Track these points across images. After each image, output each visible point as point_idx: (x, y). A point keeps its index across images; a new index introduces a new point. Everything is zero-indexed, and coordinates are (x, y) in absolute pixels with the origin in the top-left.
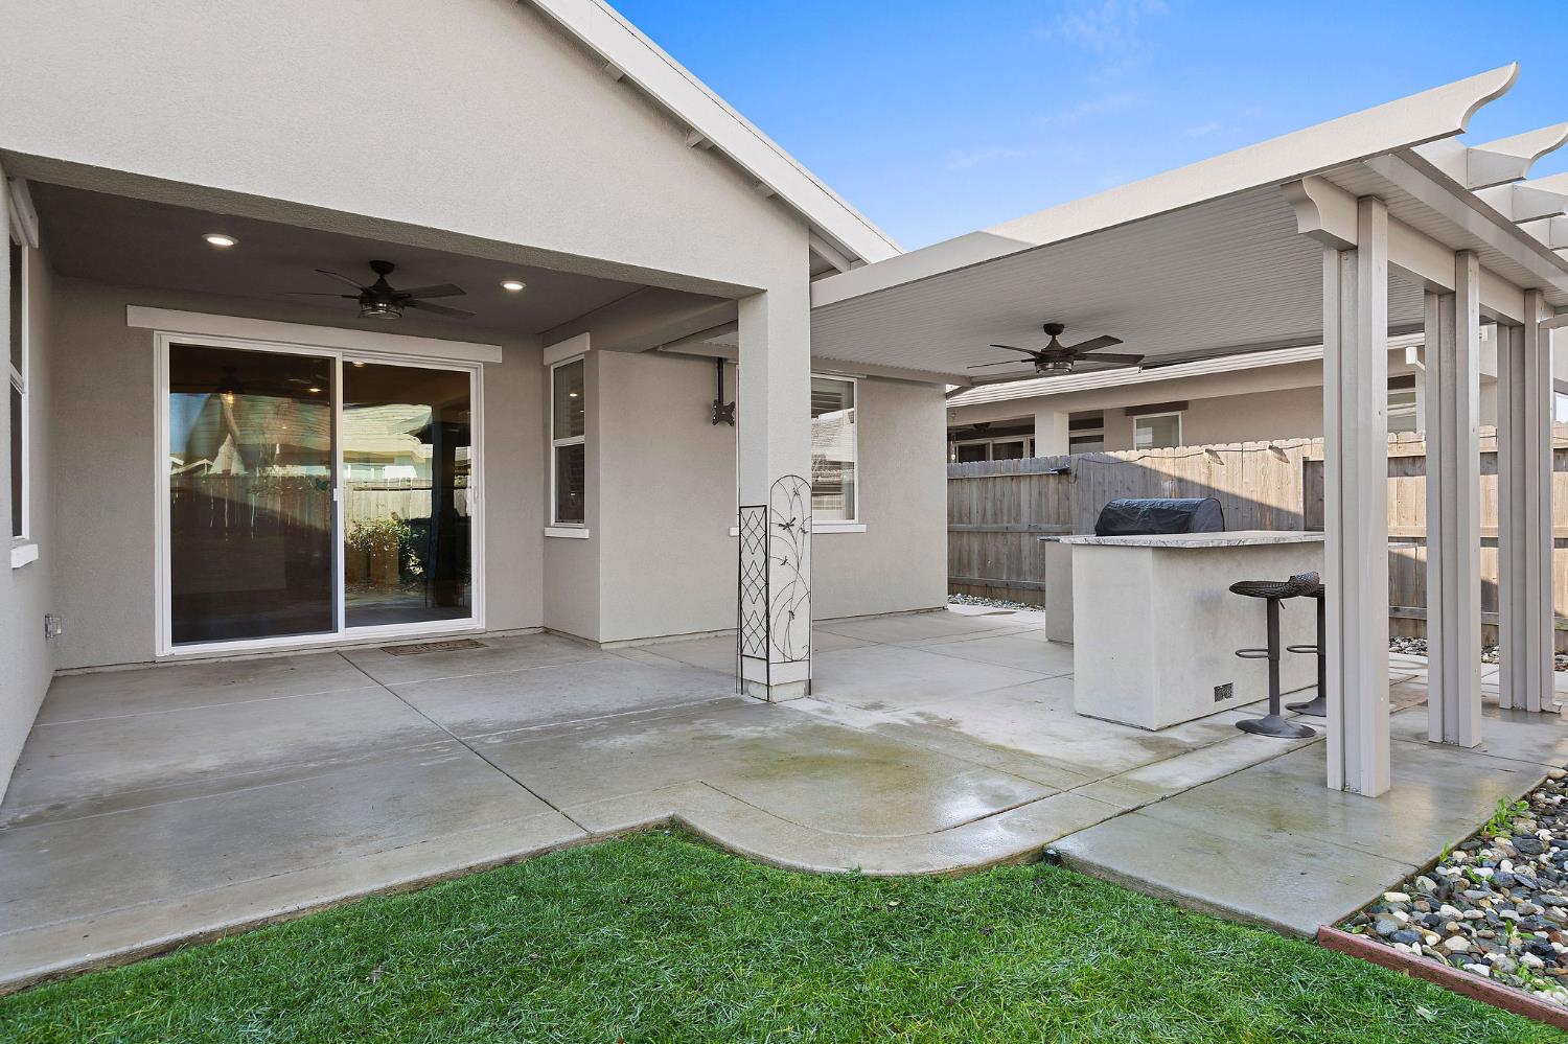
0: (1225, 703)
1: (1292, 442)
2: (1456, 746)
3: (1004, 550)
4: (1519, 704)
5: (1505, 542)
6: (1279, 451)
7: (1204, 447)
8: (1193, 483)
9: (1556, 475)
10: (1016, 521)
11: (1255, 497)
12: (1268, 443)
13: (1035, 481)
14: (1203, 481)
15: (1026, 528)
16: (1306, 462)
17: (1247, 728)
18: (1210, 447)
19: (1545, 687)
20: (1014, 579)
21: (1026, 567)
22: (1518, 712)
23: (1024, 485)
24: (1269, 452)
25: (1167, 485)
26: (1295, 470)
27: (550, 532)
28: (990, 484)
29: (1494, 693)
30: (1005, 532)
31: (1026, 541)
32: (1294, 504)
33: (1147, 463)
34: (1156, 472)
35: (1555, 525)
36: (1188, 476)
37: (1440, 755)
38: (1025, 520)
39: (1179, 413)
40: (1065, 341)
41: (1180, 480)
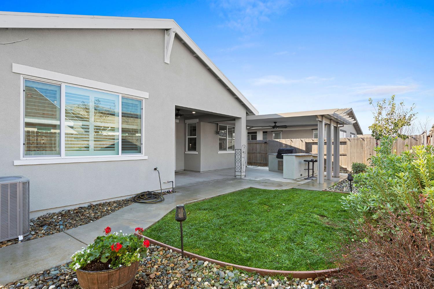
0: (302, 177)
1: (304, 139)
2: (329, 180)
3: (254, 156)
4: (335, 176)
5: (334, 155)
6: (302, 141)
7: (290, 139)
8: (288, 145)
9: (340, 145)
10: (256, 151)
11: (298, 148)
12: (300, 139)
13: (260, 144)
14: (290, 145)
15: (258, 152)
16: (306, 142)
17: (305, 179)
18: (291, 139)
19: (339, 174)
20: (256, 161)
21: (258, 159)
22: (335, 177)
23: (258, 145)
24: (300, 141)
25: (284, 145)
26: (304, 144)
27: (186, 153)
28: (251, 144)
29: (333, 175)
30: (254, 153)
31: (258, 154)
32: (304, 149)
33: (280, 141)
34: (282, 143)
35: (340, 153)
36: (287, 144)
37: (328, 181)
38: (258, 151)
39: (281, 132)
40: (277, 124)
41: (286, 145)
